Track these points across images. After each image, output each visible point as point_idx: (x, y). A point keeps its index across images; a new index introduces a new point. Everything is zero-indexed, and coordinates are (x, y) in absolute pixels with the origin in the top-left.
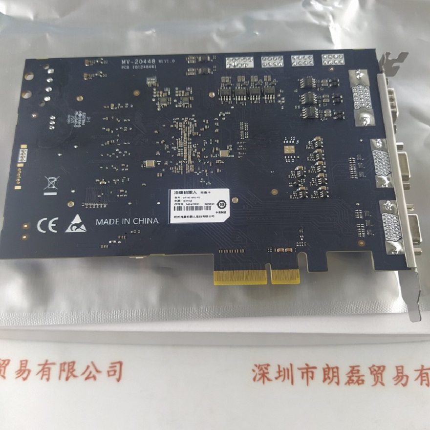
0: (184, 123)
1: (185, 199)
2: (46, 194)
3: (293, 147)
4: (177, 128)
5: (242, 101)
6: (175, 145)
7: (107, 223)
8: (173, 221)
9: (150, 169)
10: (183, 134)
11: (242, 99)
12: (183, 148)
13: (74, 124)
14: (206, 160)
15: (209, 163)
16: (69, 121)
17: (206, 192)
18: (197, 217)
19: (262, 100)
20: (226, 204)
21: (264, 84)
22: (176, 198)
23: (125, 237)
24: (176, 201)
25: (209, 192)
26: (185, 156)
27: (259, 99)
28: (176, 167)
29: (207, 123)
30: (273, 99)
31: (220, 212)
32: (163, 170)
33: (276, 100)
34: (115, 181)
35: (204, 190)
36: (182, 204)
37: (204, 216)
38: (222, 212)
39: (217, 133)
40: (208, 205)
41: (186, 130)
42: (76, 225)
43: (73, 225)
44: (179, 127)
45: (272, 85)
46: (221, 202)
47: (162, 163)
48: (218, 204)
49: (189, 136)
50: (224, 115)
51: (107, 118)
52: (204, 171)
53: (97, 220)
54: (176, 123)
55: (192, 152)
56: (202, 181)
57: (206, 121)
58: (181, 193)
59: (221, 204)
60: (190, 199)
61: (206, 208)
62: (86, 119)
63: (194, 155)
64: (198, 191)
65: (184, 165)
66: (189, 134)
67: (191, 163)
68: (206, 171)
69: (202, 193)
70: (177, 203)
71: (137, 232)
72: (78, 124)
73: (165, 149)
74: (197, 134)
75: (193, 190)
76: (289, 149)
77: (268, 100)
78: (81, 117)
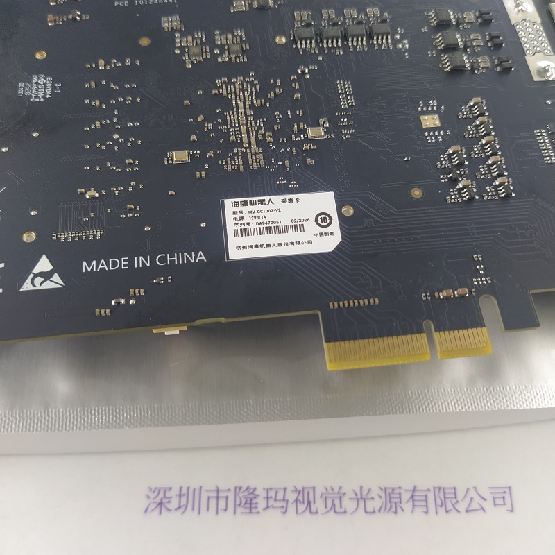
0: (237, 87)
1: (252, 215)
4: (225, 93)
5: (335, 48)
6: (225, 123)
7: (105, 266)
9: (181, 166)
10: (237, 104)
11: (335, 45)
12: (239, 126)
13: (31, 96)
14: (284, 145)
15: (291, 150)
16: (20, 93)
17: (290, 200)
18: (280, 245)
19: (371, 46)
20: (331, 219)
22: (235, 213)
23: (142, 290)
24: (235, 219)
25: (297, 200)
27: (364, 43)
29: (279, 84)
31: (321, 234)
32: (207, 166)
34: (116, 191)
35: (287, 197)
36: (248, 224)
38: (326, 234)
39: (297, 99)
41: (242, 98)
44: (228, 93)
46: (323, 216)
47: (203, 154)
48: (316, 221)
49: (247, 106)
50: (307, 71)
51: (93, 84)
52: (284, 164)
53: (84, 262)
54: (222, 88)
55: (256, 133)
56: (281, 181)
57: (276, 82)
58: (245, 203)
60: (263, 214)
61: (295, 229)
62: (54, 88)
63: (260, 137)
64: (277, 199)
65: (245, 156)
66: (247, 103)
67: (257, 151)
68: (287, 163)
69: (284, 201)
71: (166, 280)
72: (38, 97)
73: (206, 130)
74: (263, 103)
75: (267, 198)
78: (44, 84)
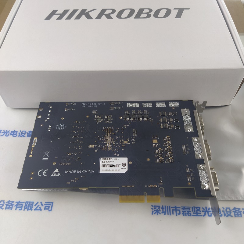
2: (43, 159)
3: (157, 140)
8: (101, 172)
21: (144, 114)
26: (108, 143)
28: (103, 148)
30: (147, 120)
33: (149, 120)
37: (115, 170)
40: (118, 165)
42: (56, 173)
43: (55, 173)
45: (147, 114)
59: (124, 165)
70: (103, 164)
76: (155, 141)
77: (145, 120)
